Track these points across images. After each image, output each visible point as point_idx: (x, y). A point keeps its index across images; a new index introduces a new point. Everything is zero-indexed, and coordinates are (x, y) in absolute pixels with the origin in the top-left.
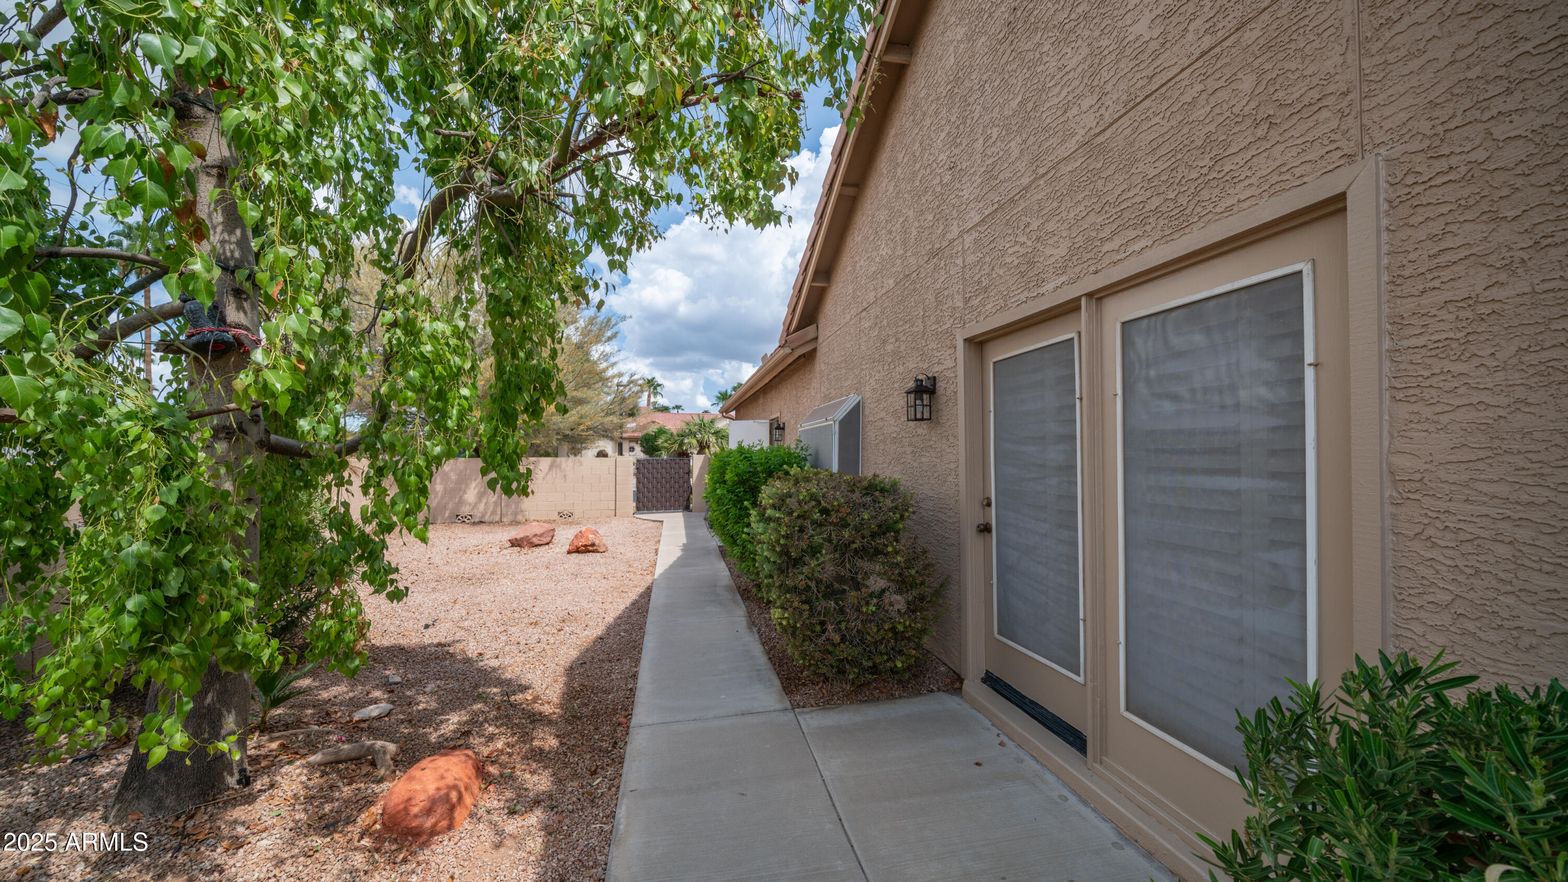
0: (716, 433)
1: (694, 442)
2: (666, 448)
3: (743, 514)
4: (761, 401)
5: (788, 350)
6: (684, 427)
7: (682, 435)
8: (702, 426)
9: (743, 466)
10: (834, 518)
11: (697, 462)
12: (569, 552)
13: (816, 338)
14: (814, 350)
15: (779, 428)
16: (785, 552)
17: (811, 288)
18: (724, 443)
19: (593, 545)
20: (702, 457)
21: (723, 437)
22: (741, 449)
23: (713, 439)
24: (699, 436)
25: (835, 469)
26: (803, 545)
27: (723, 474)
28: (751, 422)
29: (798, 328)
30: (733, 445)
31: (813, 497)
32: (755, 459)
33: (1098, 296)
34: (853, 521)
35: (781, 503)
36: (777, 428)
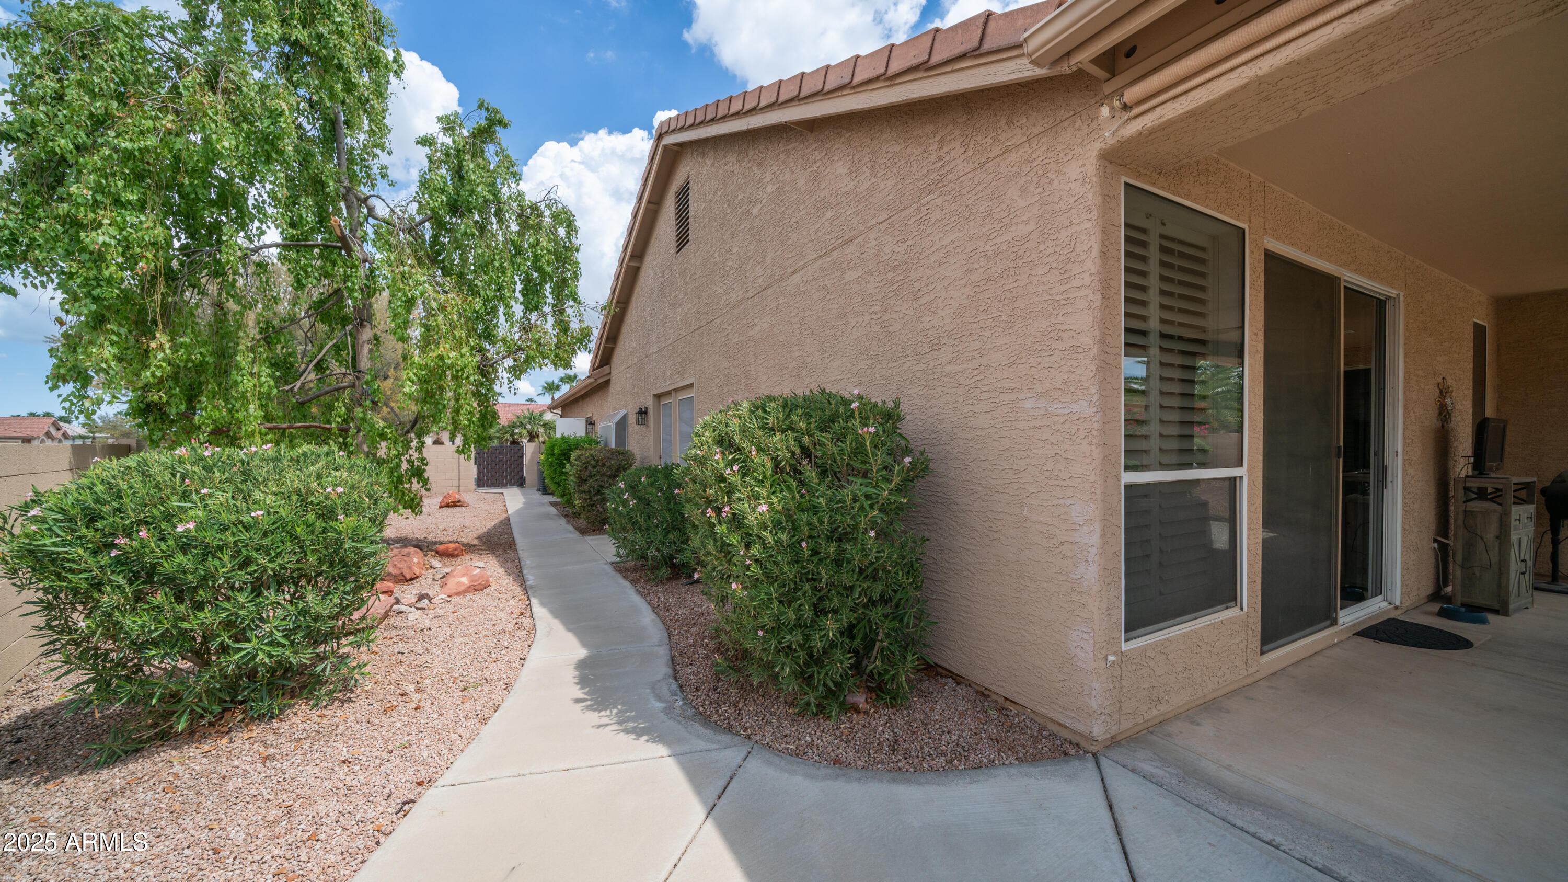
0: (545, 425)
1: (525, 432)
2: (498, 437)
3: (562, 466)
4: (580, 404)
5: (592, 380)
6: (516, 420)
7: (514, 426)
8: (532, 419)
9: (564, 446)
10: (600, 463)
11: (529, 449)
12: (441, 507)
13: (610, 373)
14: (609, 380)
15: (591, 424)
16: (579, 477)
17: (605, 348)
18: (552, 433)
19: (459, 501)
20: (533, 444)
21: (550, 428)
22: (563, 438)
23: (541, 430)
24: (529, 427)
25: (613, 446)
26: (587, 473)
27: (553, 450)
28: (572, 419)
29: (599, 367)
30: (558, 435)
31: (591, 455)
32: (571, 442)
33: (676, 390)
34: (608, 464)
35: (578, 458)
36: (590, 423)
